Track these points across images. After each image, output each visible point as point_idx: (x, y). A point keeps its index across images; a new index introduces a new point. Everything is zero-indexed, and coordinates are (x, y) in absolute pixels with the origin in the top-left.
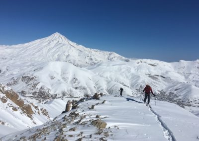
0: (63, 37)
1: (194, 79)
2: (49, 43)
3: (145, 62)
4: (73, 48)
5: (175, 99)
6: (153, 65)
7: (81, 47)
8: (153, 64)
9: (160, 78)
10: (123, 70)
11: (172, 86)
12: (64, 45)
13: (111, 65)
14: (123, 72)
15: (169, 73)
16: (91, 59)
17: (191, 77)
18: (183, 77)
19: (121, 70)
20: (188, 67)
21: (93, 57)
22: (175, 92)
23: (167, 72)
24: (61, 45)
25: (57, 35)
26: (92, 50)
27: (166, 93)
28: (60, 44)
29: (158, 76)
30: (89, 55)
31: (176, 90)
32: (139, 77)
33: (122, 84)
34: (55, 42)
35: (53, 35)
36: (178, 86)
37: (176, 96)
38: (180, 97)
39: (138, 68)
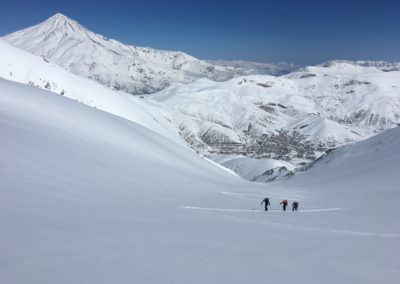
0: (74, 23)
1: (329, 106)
2: (46, 39)
3: (252, 81)
4: (99, 48)
5: (301, 142)
6: (265, 86)
7: (114, 44)
8: (264, 83)
9: (277, 108)
10: (217, 99)
11: (296, 122)
12: (80, 42)
13: (195, 89)
14: (218, 103)
15: (291, 99)
16: (141, 71)
17: (324, 103)
18: (313, 104)
19: (214, 98)
20: (320, 86)
21: (143, 67)
22: (301, 131)
23: (288, 97)
24: (74, 42)
25: (59, 19)
26: (140, 50)
27: (289, 134)
28: (72, 39)
29: (274, 105)
30: (136, 63)
31: (302, 127)
32: (245, 109)
33: (220, 123)
34: (59, 35)
35: (51, 19)
36: (306, 121)
37: (302, 137)
38: (308, 139)
39: (242, 93)
